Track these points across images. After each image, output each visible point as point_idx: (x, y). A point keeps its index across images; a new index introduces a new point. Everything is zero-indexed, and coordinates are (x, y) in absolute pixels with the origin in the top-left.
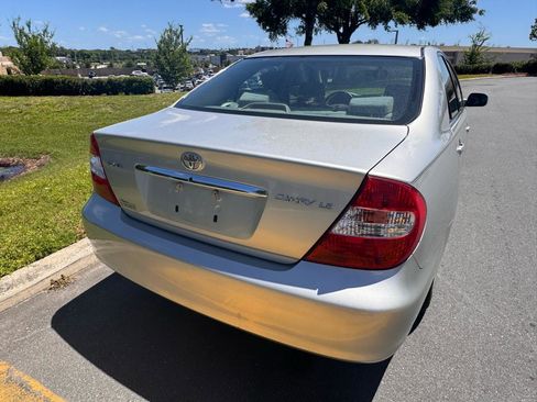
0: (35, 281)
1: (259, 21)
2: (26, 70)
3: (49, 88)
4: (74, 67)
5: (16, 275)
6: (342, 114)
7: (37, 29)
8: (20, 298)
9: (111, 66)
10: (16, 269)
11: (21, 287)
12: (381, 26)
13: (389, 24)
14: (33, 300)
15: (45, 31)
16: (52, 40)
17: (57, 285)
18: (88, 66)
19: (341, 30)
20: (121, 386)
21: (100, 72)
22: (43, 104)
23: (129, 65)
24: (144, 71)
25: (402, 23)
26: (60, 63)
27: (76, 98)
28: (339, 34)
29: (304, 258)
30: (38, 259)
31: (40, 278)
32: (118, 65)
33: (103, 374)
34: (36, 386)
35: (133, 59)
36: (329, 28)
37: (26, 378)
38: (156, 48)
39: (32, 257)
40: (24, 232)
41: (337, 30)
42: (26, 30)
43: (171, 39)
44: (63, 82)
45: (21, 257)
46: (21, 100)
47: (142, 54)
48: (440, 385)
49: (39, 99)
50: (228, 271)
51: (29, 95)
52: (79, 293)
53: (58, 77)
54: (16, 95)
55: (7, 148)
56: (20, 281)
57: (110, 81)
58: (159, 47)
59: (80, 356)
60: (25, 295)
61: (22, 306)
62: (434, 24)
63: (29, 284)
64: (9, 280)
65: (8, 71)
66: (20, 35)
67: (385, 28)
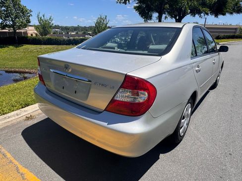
0: (19, 116)
1: (140, 14)
2: (41, 34)
3: (50, 42)
4: (62, 33)
5: (13, 113)
6: (146, 52)
7: (47, 17)
8: (13, 122)
9: (77, 33)
10: (13, 111)
11: (14, 118)
12: (197, 15)
14: (18, 123)
15: (50, 18)
16: (52, 22)
17: (28, 118)
18: (68, 33)
19: (177, 18)
20: (40, 159)
21: (72, 36)
22: (46, 48)
23: (84, 33)
24: (90, 35)
25: (207, 14)
26: (57, 31)
27: (60, 46)
29: (105, 110)
30: (22, 108)
31: (21, 115)
32: (80, 33)
33: (34, 154)
34: (9, 155)
35: (87, 30)
36: (172, 17)
37: (6, 152)
38: (95, 26)
39: (20, 107)
40: (20, 97)
41: (175, 18)
42: (43, 18)
43: (101, 22)
44: (55, 39)
45: (16, 106)
46: (38, 46)
47: (90, 28)
48: (175, 175)
49: (45, 46)
50: (78, 114)
51: (42, 44)
52: (36, 122)
53: (54, 37)
54: (37, 45)
55: (31, 66)
56: (14, 116)
57: (74, 39)
58: (96, 25)
59: (28, 146)
60: (15, 121)
61: (13, 125)
63: (17, 117)
64: (9, 115)
65: (32, 35)
66: (40, 20)
67: (200, 17)
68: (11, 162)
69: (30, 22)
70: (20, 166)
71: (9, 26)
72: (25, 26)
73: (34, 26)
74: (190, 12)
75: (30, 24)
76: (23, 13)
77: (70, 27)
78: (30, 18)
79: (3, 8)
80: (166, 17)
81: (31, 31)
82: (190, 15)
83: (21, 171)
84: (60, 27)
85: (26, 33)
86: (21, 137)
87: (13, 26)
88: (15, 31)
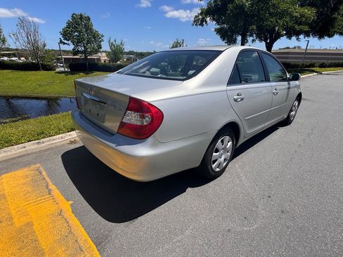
0: (64, 139)
1: (221, 37)
5: (58, 136)
7: (118, 42)
10: (59, 134)
11: (58, 141)
12: (294, 38)
13: (300, 37)
14: (61, 146)
15: (121, 43)
17: (72, 142)
19: (268, 41)
26: (131, 58)
28: (266, 43)
29: (117, 132)
30: (68, 132)
36: (261, 40)
39: (66, 131)
41: (265, 41)
42: (114, 43)
45: (62, 130)
56: (58, 139)
62: (330, 36)
63: (61, 140)
64: (55, 137)
65: (105, 61)
66: (111, 45)
67: (297, 39)
68: (44, 179)
69: (101, 48)
70: (50, 183)
71: (81, 52)
72: (97, 52)
73: (105, 52)
74: (286, 34)
75: (101, 50)
76: (94, 38)
77: (145, 53)
78: (102, 43)
79: (76, 34)
80: (253, 41)
81: (103, 57)
82: (285, 37)
83: (50, 187)
84: (135, 53)
85: (99, 59)
86: (60, 159)
87: (84, 52)
88: (86, 57)
